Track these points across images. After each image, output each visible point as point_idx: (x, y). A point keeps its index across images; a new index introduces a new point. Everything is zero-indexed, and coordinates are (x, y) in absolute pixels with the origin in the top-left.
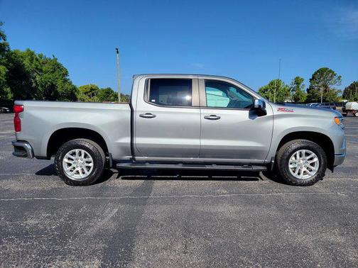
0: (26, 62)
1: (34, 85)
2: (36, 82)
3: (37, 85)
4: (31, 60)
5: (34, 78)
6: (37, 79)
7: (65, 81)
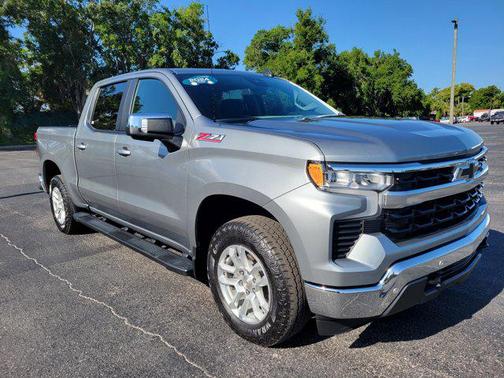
0: (351, 67)
1: (358, 95)
2: (360, 90)
3: (362, 94)
4: (357, 62)
5: (359, 86)
6: (363, 86)
7: (407, 84)
